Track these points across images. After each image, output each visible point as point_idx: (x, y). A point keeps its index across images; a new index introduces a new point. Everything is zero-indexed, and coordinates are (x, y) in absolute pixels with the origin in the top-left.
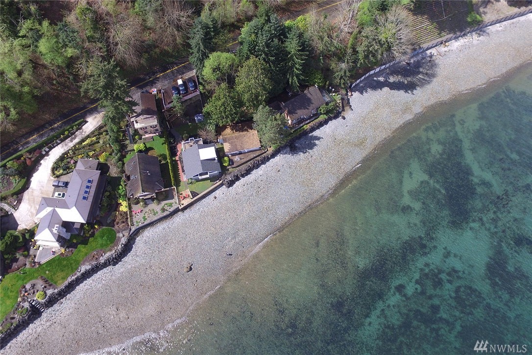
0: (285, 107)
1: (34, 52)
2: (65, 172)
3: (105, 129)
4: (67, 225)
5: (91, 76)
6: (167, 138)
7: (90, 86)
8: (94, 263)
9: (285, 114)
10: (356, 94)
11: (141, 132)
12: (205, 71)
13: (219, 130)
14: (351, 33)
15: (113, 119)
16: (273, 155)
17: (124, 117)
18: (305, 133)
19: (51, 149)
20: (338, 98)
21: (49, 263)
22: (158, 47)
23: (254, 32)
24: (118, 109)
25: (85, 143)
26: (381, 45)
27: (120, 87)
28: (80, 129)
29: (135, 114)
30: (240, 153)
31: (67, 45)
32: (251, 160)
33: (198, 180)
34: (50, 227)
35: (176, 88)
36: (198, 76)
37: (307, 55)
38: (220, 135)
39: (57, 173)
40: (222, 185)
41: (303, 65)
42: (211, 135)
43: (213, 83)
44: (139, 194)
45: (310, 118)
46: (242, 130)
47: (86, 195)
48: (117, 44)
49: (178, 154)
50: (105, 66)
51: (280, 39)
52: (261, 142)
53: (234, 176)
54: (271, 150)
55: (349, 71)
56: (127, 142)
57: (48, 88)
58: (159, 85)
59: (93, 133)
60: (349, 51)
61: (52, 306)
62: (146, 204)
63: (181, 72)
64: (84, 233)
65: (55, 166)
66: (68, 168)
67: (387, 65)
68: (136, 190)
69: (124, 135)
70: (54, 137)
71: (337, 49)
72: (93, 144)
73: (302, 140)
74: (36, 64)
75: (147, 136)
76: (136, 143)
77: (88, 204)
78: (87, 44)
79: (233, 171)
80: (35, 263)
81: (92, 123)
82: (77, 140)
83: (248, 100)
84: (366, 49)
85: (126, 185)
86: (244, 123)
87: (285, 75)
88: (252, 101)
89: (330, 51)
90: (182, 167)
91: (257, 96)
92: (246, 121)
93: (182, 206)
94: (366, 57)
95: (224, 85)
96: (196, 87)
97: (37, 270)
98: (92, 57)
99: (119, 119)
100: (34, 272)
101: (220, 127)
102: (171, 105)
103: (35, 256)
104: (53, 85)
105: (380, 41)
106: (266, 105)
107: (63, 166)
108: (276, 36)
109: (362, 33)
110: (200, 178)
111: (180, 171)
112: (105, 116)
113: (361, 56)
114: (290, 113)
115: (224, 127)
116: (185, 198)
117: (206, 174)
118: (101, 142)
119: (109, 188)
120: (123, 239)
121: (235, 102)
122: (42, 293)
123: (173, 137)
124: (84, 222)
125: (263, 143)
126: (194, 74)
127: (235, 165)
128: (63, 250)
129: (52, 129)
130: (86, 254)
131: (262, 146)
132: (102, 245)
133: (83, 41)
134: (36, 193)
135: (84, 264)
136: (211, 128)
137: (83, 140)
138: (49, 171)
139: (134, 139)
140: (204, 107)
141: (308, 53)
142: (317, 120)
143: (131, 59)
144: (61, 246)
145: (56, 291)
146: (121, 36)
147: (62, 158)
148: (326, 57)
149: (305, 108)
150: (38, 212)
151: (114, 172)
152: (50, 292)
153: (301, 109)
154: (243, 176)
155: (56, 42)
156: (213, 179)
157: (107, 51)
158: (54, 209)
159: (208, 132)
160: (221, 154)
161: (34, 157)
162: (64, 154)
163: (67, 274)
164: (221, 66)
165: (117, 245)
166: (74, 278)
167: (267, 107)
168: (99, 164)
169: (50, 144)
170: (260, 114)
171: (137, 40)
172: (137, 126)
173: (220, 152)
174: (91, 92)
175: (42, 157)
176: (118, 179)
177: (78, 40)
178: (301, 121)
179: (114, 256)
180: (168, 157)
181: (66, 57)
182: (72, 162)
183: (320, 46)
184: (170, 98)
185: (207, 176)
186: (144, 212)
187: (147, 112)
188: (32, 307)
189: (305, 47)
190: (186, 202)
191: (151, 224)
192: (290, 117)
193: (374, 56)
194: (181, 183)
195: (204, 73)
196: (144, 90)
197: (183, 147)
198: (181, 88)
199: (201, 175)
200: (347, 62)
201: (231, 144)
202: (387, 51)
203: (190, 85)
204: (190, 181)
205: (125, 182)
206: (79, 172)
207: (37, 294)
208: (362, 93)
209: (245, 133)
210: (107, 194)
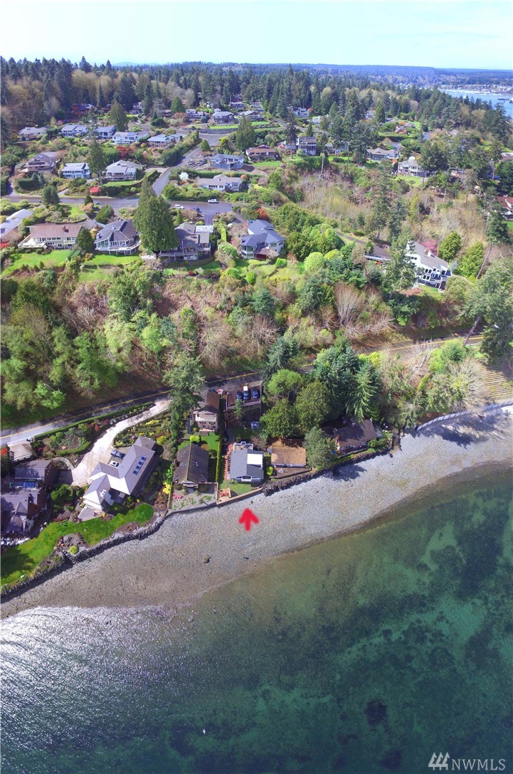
0: (337, 433)
1: (137, 335)
2: (125, 445)
3: (169, 415)
4: (113, 493)
5: (175, 366)
6: (222, 437)
7: (172, 375)
8: (127, 533)
9: (335, 440)
10: (408, 436)
11: (199, 425)
12: (270, 384)
13: (271, 440)
14: (422, 376)
15: (178, 408)
16: (316, 476)
17: (188, 408)
18: (351, 462)
19: (118, 421)
20: (389, 436)
21: (89, 522)
22: (240, 354)
23: (329, 359)
24: (185, 400)
25: (149, 423)
26: (453, 394)
27: (198, 383)
28: (148, 410)
29: (198, 408)
30: (285, 467)
31: (165, 336)
32: (293, 475)
33: (240, 482)
34: (99, 490)
35: (241, 394)
36: (263, 387)
37: (376, 390)
38: (271, 445)
39: (118, 444)
40: (261, 492)
41: (371, 398)
42: (262, 444)
43: (275, 397)
44: (184, 481)
45: (359, 448)
46: (291, 445)
47: (137, 470)
48: (205, 344)
49: (228, 453)
50: (190, 361)
51: (352, 370)
52: (307, 460)
53: (275, 486)
54: (314, 470)
55: (417, 413)
56: (185, 431)
57: (136, 367)
58: (226, 387)
59: (157, 416)
60: (419, 393)
61: (82, 561)
62: (187, 492)
63: (249, 380)
64: (126, 504)
65: (118, 437)
66: (128, 442)
67: (458, 414)
68: (182, 478)
69: (184, 425)
70: (123, 411)
71: (407, 390)
72: (155, 426)
73: (347, 468)
74: (135, 345)
75: (204, 430)
76: (192, 434)
77: (137, 478)
78: (181, 338)
79: (275, 481)
80: (77, 518)
81: (159, 407)
82: (142, 419)
83: (304, 419)
84: (436, 394)
85: (174, 470)
86: (295, 439)
87: (343, 403)
88: (307, 421)
89: (399, 390)
90: (229, 466)
91: (313, 417)
92: (298, 438)
93: (220, 503)
94: (436, 402)
95: (284, 400)
96: (259, 396)
97: (77, 526)
98: (182, 351)
99: (183, 409)
100: (74, 527)
101: (272, 438)
102: (233, 407)
103: (79, 513)
104: (142, 366)
105: (452, 389)
106: (320, 427)
107: (125, 439)
108: (348, 366)
109: (433, 379)
110: (243, 480)
111: (226, 469)
112: (172, 404)
113: (430, 400)
114: (340, 439)
115: (276, 439)
116: (224, 495)
117: (249, 478)
118: (163, 425)
119: (158, 469)
120: (158, 518)
121: (292, 418)
122: (76, 548)
123: (227, 437)
124: (128, 493)
125: (309, 462)
126: (260, 384)
127: (277, 477)
128: (104, 514)
129: (124, 405)
130: (122, 523)
131: (307, 465)
132: (138, 519)
133: (179, 336)
134: (95, 457)
135: (118, 532)
136: (264, 437)
137: (147, 421)
138: (111, 440)
139: (192, 430)
140: (262, 416)
141: (377, 388)
142: (365, 452)
143: (214, 360)
144: (103, 510)
145: (88, 549)
146: (211, 338)
147: (125, 432)
148: (394, 394)
149: (356, 438)
150: (93, 474)
151: (166, 455)
152: (82, 549)
153: (352, 438)
154: (283, 488)
155: (157, 332)
156: (254, 484)
157: (196, 348)
158: (106, 476)
159: (260, 440)
160: (267, 463)
161: (102, 424)
162: (128, 428)
163: (101, 537)
164: (286, 383)
165: (152, 523)
166: (106, 542)
167: (320, 429)
168: (156, 445)
169: (119, 417)
170: (312, 435)
171: (223, 345)
172: (198, 419)
173: (267, 461)
174: (171, 381)
175: (109, 426)
176: (169, 463)
177: (175, 334)
178: (349, 449)
179: (146, 532)
180: (218, 454)
181: (161, 345)
182: (133, 437)
183: (389, 384)
184: (233, 401)
185: (250, 480)
186: (184, 498)
187: (210, 409)
188: (65, 557)
189: (375, 381)
190: (224, 500)
191: (187, 512)
192: (340, 444)
193: (443, 402)
194: (224, 481)
195: (269, 386)
196: (212, 388)
197: (234, 447)
198: (245, 395)
199: (244, 477)
200: (416, 404)
201: (279, 455)
202: (458, 400)
203: (254, 393)
204: (233, 481)
205: (174, 467)
206: (137, 448)
207: (71, 548)
208: (414, 436)
209: (294, 448)
210: (156, 473)
